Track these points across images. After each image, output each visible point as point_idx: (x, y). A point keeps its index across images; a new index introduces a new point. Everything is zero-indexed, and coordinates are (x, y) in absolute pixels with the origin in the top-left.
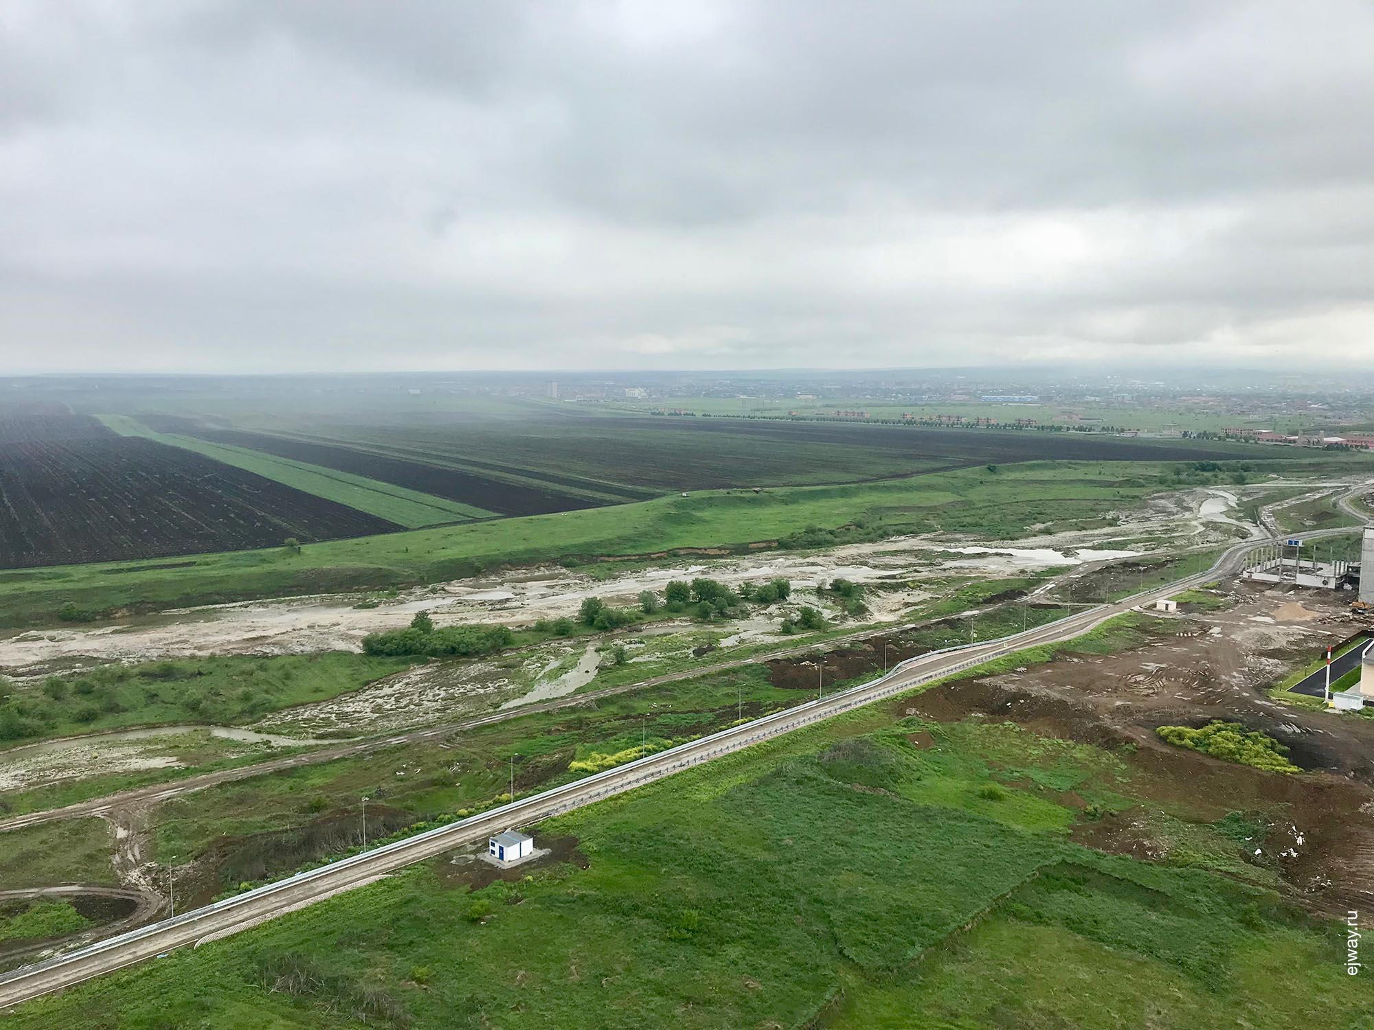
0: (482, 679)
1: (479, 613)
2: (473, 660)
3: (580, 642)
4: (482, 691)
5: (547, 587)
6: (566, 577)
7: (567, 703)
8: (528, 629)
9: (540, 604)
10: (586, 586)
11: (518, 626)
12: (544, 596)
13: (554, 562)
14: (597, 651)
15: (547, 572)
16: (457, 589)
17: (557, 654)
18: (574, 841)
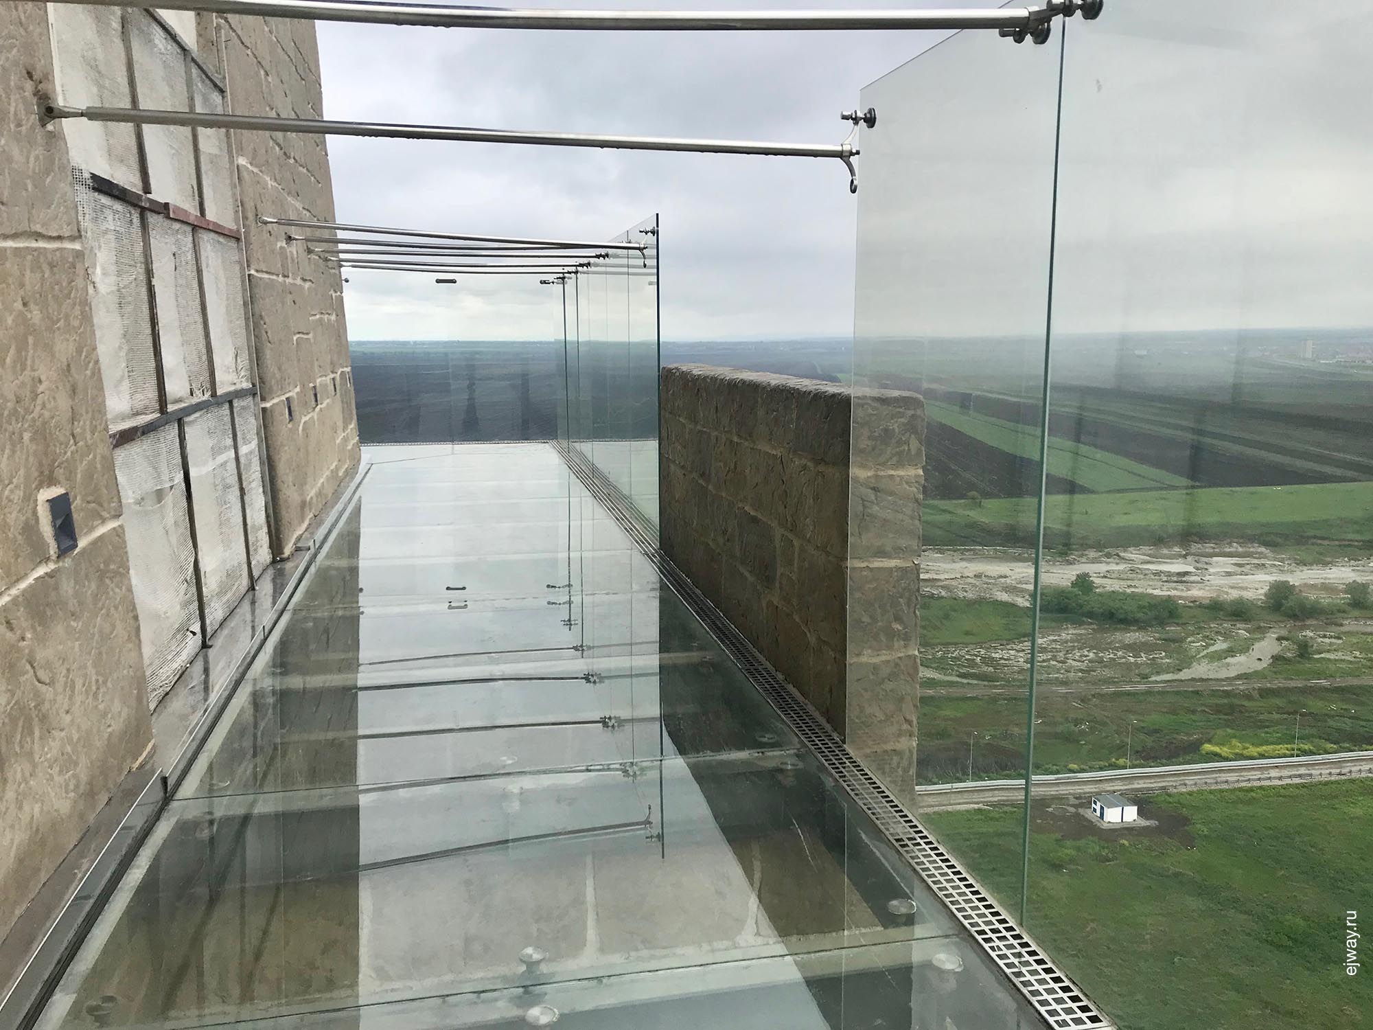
0: (1135, 648)
1: (1151, 583)
2: (1131, 628)
3: (1259, 627)
4: (1132, 660)
5: (1236, 564)
6: (1261, 556)
7: (1223, 686)
8: (1201, 606)
9: (1222, 582)
10: (1286, 569)
11: (1192, 602)
12: (1229, 574)
13: (1252, 539)
14: (1279, 639)
15: (1240, 549)
16: (1132, 556)
17: (1226, 636)
18: (1186, 821)
